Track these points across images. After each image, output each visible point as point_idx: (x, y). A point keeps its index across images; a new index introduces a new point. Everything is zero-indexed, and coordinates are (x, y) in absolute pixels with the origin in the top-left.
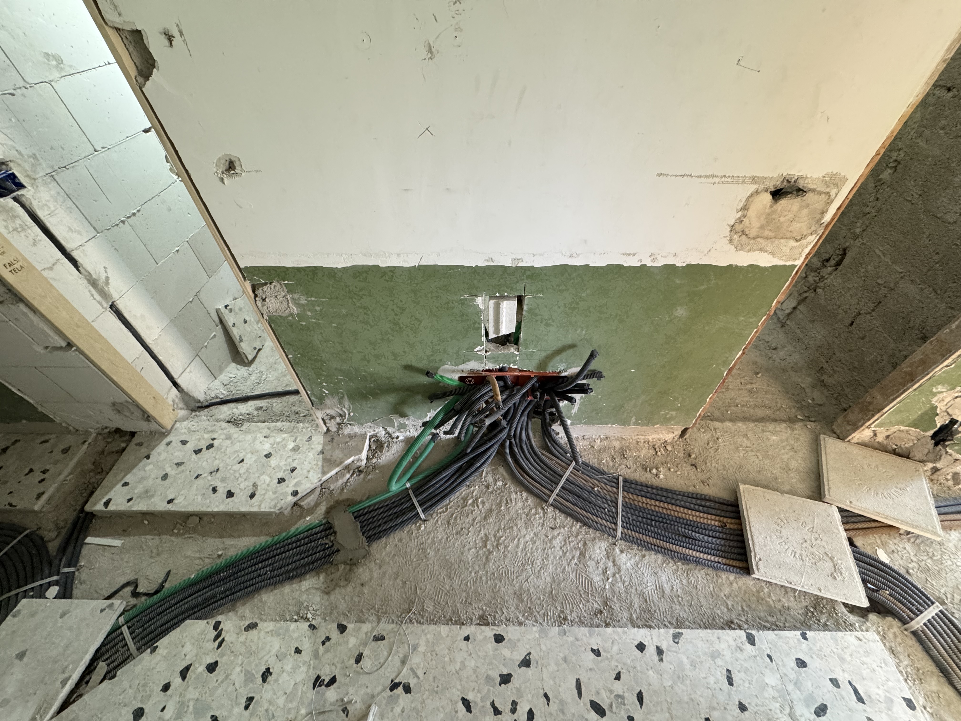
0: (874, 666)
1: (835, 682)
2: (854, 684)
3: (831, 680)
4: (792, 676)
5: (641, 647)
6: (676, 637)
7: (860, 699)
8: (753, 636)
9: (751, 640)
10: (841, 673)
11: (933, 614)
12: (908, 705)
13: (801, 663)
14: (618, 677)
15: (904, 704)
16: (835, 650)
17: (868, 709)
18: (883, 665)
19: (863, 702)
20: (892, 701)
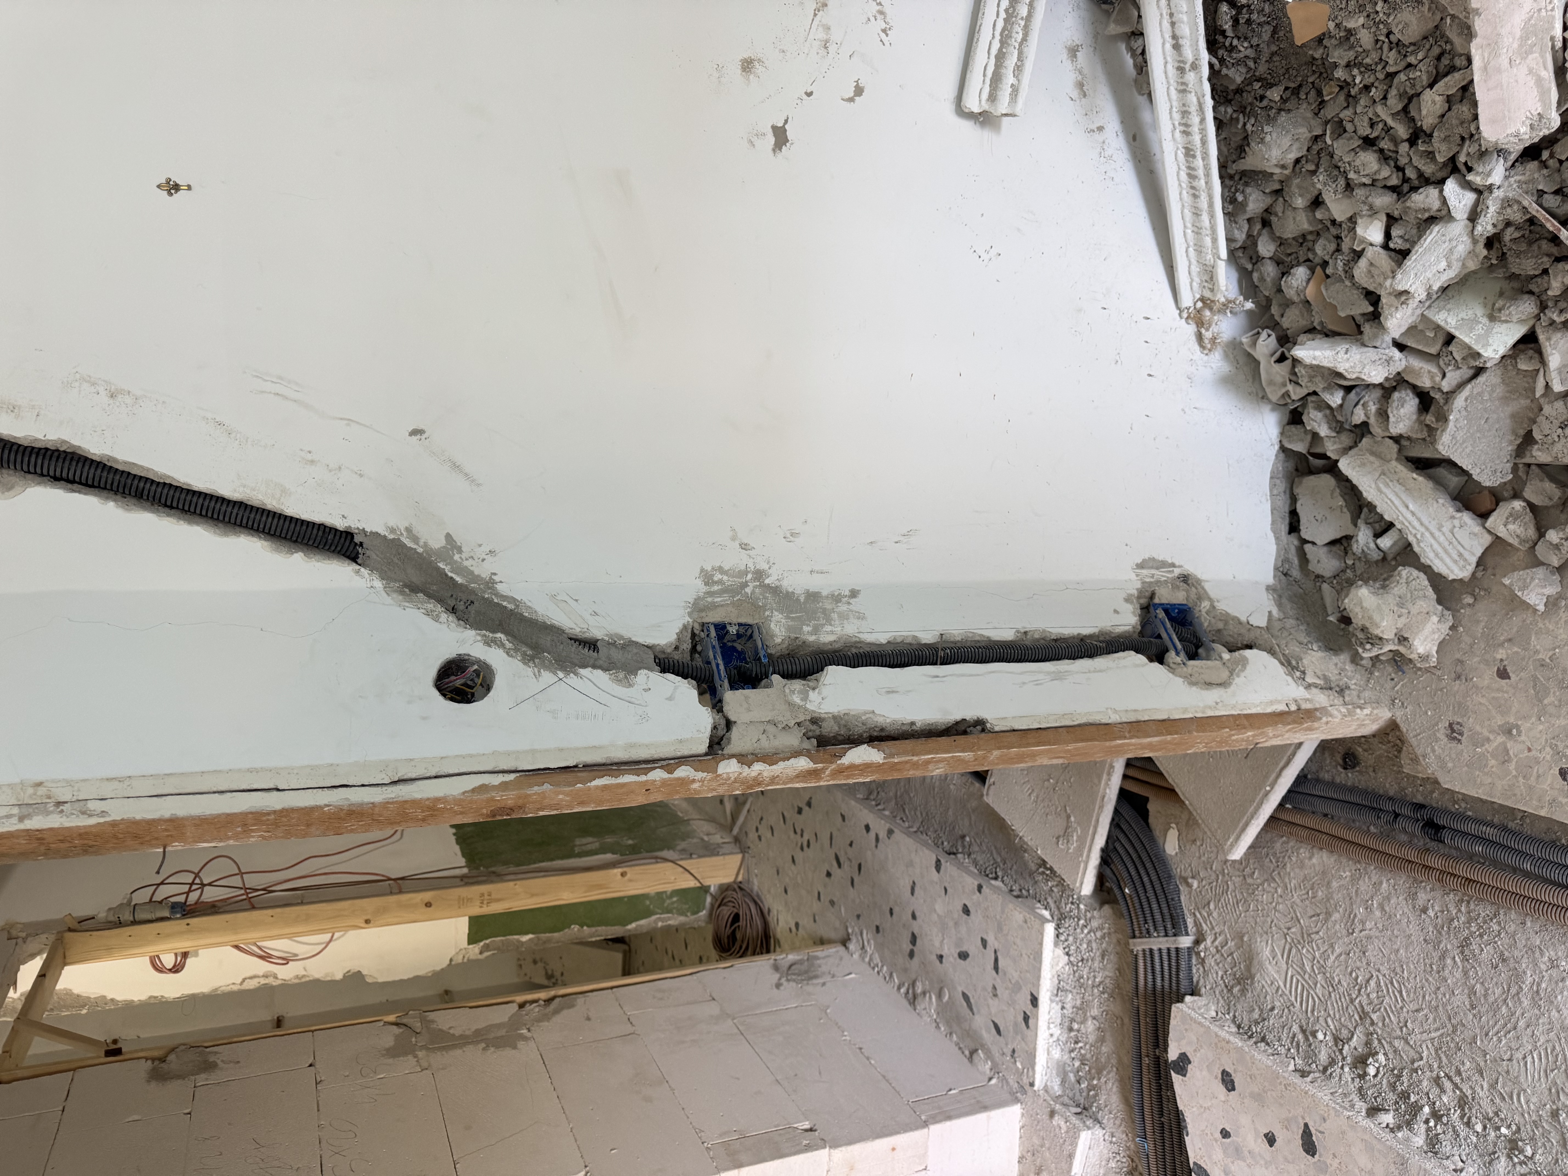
0: (1024, 952)
1: (984, 943)
2: (999, 954)
3: (982, 939)
4: (956, 916)
5: (867, 828)
6: (890, 832)
7: (996, 968)
8: (941, 864)
9: (938, 866)
10: (993, 938)
11: (1164, 947)
12: (1031, 1001)
13: (966, 911)
14: (851, 845)
15: (1029, 997)
16: (998, 917)
17: (998, 980)
18: (1032, 957)
19: (997, 972)
20: (1020, 988)
